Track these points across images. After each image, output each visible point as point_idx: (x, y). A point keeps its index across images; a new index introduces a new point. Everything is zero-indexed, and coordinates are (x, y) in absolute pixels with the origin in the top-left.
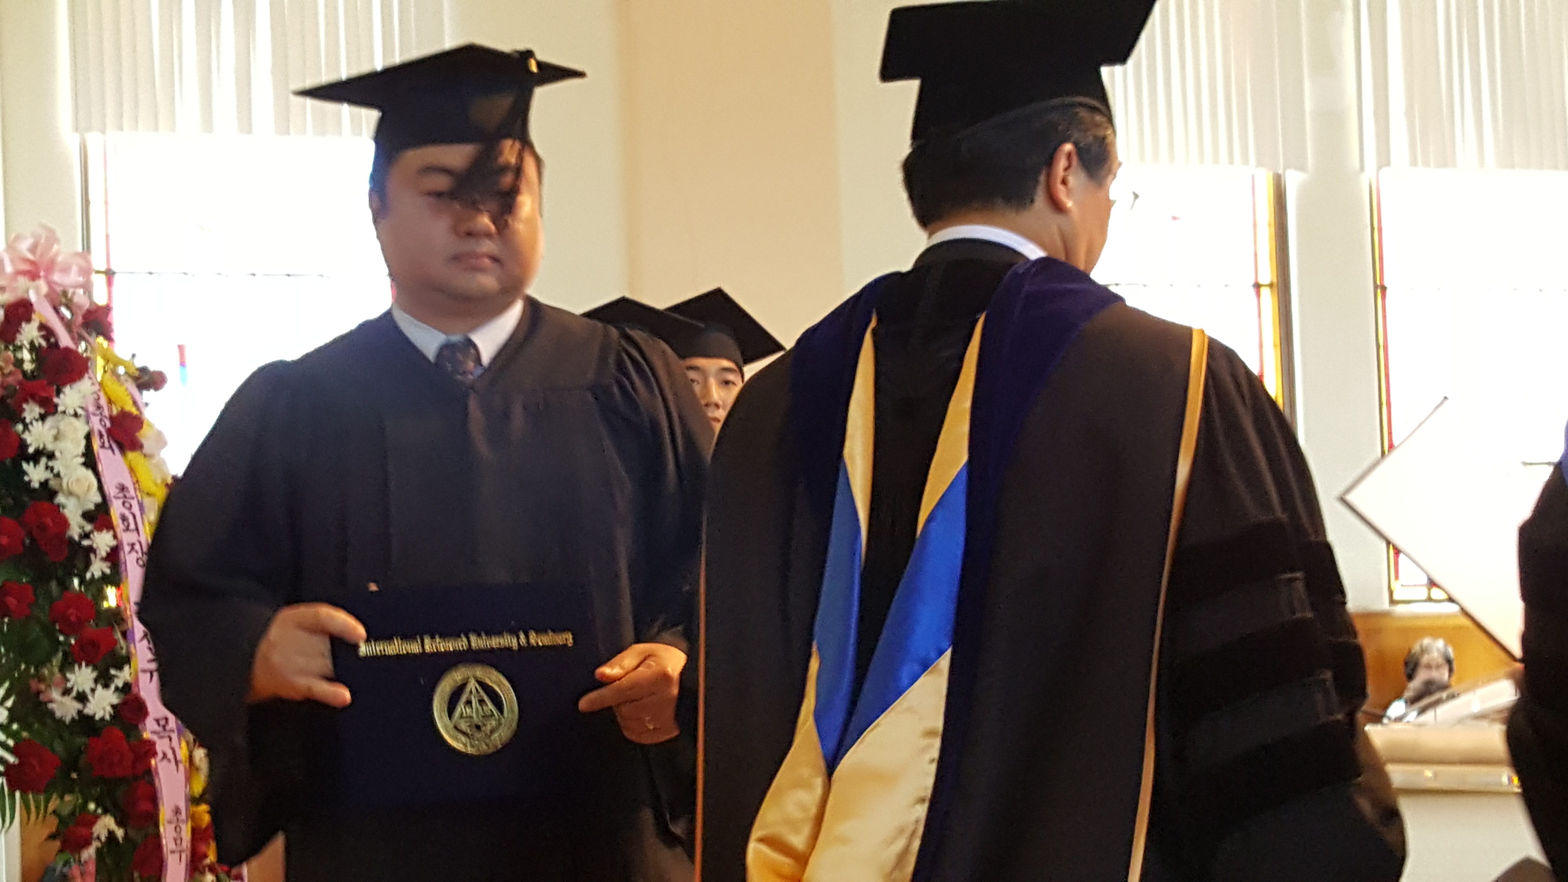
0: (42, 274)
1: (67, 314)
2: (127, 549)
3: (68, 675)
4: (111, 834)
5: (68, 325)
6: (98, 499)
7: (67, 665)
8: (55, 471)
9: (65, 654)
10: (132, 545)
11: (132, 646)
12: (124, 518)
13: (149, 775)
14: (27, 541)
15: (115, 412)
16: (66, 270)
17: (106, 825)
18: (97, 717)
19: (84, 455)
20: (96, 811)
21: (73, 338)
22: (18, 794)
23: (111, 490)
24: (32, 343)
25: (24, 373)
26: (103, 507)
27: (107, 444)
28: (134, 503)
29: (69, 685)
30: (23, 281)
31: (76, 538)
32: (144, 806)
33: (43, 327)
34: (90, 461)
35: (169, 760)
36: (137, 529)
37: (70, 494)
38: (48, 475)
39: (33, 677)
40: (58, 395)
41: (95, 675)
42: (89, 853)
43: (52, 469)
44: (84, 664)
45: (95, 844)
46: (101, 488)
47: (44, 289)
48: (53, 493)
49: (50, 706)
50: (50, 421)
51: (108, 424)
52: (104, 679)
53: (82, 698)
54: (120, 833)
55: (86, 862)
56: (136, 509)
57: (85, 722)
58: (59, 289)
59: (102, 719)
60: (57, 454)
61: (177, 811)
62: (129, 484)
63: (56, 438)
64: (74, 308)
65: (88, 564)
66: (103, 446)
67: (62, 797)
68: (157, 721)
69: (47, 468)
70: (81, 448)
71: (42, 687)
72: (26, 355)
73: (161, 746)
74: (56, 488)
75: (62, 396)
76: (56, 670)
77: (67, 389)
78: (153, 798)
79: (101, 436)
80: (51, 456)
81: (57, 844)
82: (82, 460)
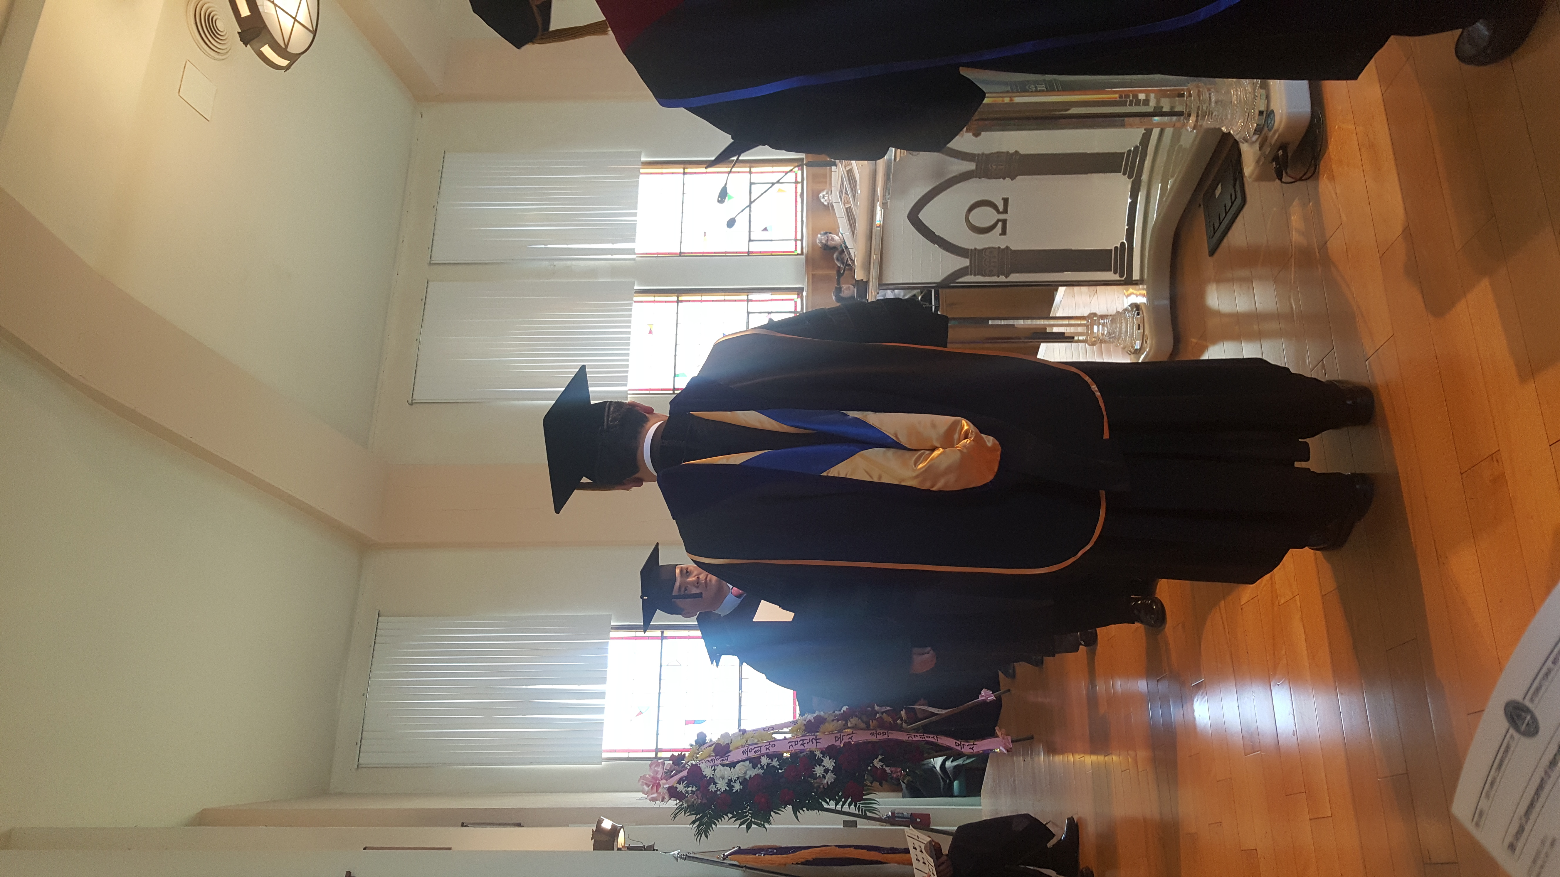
0: (658, 782)
1: (674, 773)
2: (768, 751)
3: (818, 776)
4: (880, 761)
5: (678, 772)
7: (813, 776)
8: (736, 779)
9: (809, 777)
10: (766, 749)
11: (807, 750)
12: (756, 752)
13: (857, 744)
14: (764, 791)
15: (714, 754)
16: (657, 772)
17: (877, 763)
18: (834, 765)
19: (730, 767)
20: (871, 767)
21: (684, 770)
22: (864, 797)
23: (745, 757)
24: (685, 787)
25: (697, 790)
26: (751, 760)
27: (727, 758)
28: (750, 748)
29: (821, 776)
30: (661, 789)
31: (763, 771)
32: (870, 747)
33: (679, 783)
34: (733, 765)
35: (852, 736)
36: (761, 747)
37: (745, 773)
38: (738, 782)
39: (817, 790)
40: (706, 777)
41: (818, 766)
42: (888, 770)
43: (735, 780)
44: (813, 770)
45: (884, 767)
46: (744, 761)
47: (664, 781)
48: (745, 779)
49: (829, 784)
50: (716, 781)
51: (719, 757)
52: (820, 762)
53: (826, 771)
54: (880, 757)
55: (891, 771)
56: (752, 747)
57: (835, 770)
58: (664, 775)
59: (835, 763)
60: (729, 778)
61: (872, 734)
62: (742, 750)
63: (723, 778)
64: (672, 769)
65: (773, 766)
66: (727, 760)
67: (866, 780)
68: (836, 741)
69: (735, 782)
70: (728, 768)
71: (822, 787)
72: (690, 789)
73: (846, 740)
74: (743, 778)
75: (707, 775)
76: (815, 780)
77: (704, 773)
78: (866, 743)
79: (723, 760)
80: (730, 780)
81: (884, 782)
82: (732, 768)
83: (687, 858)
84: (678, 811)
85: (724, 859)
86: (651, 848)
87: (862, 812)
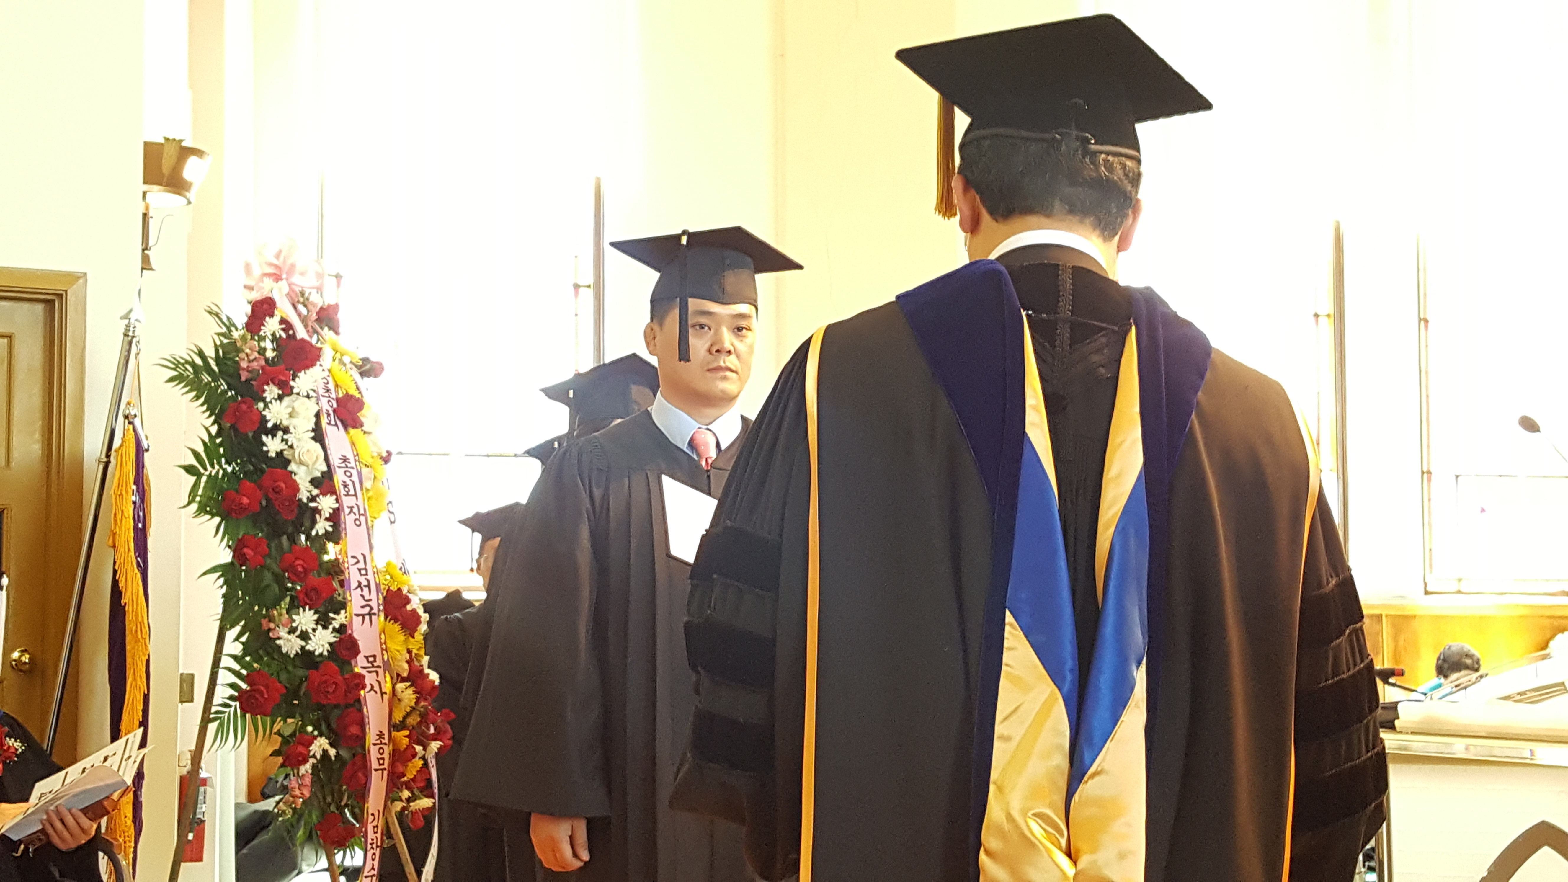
0: (284, 276)
1: (304, 311)
2: (347, 511)
3: (294, 617)
4: (325, 752)
5: (304, 320)
6: (325, 468)
7: (294, 607)
8: (289, 443)
9: (292, 598)
10: (351, 508)
11: (348, 594)
12: (345, 486)
13: (358, 704)
14: (264, 503)
15: (341, 395)
16: (303, 274)
17: (320, 745)
18: (317, 653)
19: (313, 430)
20: (312, 732)
21: (308, 331)
23: (335, 460)
24: (273, 335)
25: (267, 360)
26: (328, 475)
27: (333, 422)
28: (354, 472)
29: (294, 625)
30: (268, 283)
31: (305, 500)
32: (354, 730)
33: (283, 321)
34: (318, 436)
35: (376, 692)
36: (355, 495)
37: (301, 463)
38: (283, 446)
39: (265, 617)
40: (293, 380)
41: (316, 617)
42: (306, 768)
43: (287, 441)
44: (307, 608)
45: (312, 761)
46: (326, 459)
47: (286, 289)
48: (288, 462)
49: (278, 642)
50: (286, 400)
51: (335, 406)
52: (324, 621)
53: (305, 636)
54: (332, 752)
55: (303, 775)
56: (355, 478)
57: (306, 656)
58: (298, 289)
59: (321, 655)
60: (292, 429)
61: (381, 735)
62: (350, 456)
63: (291, 415)
64: (310, 307)
65: (314, 522)
66: (329, 424)
67: (285, 722)
68: (367, 658)
69: (283, 440)
70: (312, 425)
71: (272, 625)
72: (268, 345)
73: (369, 679)
74: (290, 457)
75: (297, 379)
76: (284, 611)
77: (301, 374)
78: (362, 723)
79: (329, 415)
80: (286, 431)
81: (280, 760)
82: (313, 434)
83: (129, 340)
84: (225, 320)
85: (126, 417)
86: (146, 264)
87: (217, 712)
